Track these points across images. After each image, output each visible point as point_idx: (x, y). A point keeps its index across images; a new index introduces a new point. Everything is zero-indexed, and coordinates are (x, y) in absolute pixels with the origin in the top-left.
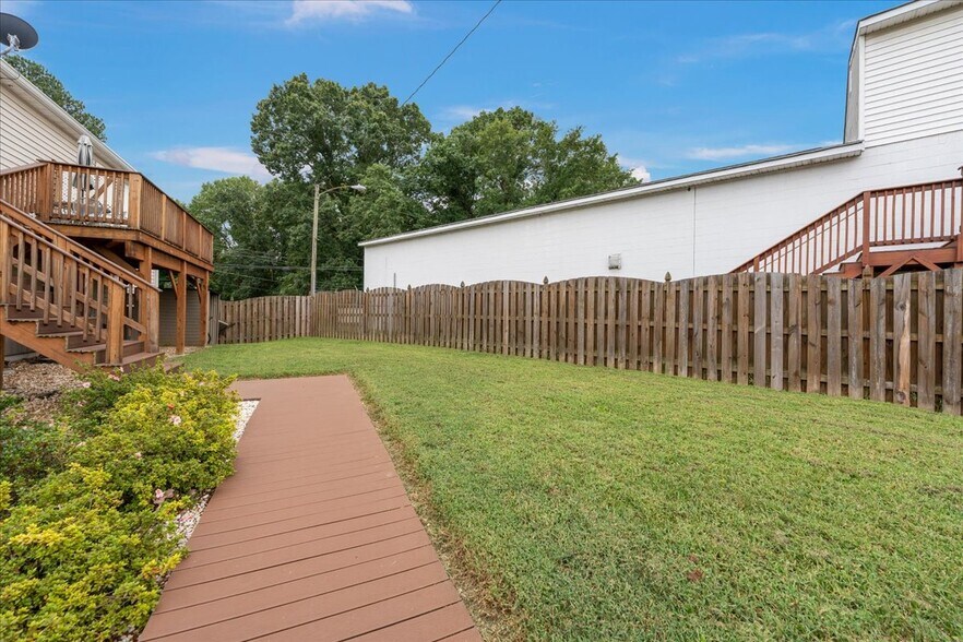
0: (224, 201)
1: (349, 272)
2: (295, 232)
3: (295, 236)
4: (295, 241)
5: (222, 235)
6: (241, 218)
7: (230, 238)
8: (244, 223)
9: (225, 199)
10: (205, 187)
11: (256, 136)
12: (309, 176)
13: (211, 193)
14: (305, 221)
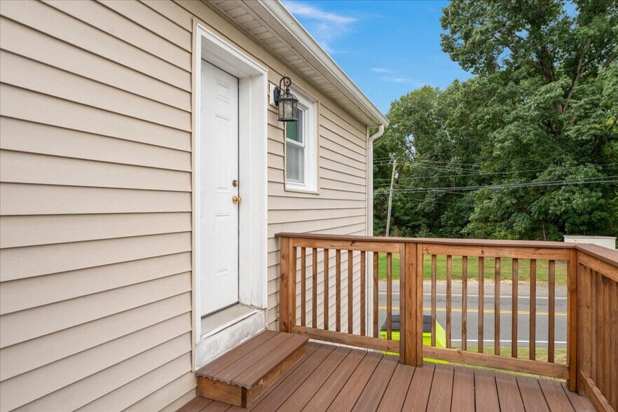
0: (410, 115)
1: (587, 186)
2: (501, 137)
3: (503, 141)
4: (502, 148)
5: (407, 148)
6: (424, 129)
7: (413, 148)
8: (428, 133)
9: (410, 112)
10: (393, 105)
11: (448, 32)
12: (507, 62)
13: (398, 110)
14: (515, 119)
